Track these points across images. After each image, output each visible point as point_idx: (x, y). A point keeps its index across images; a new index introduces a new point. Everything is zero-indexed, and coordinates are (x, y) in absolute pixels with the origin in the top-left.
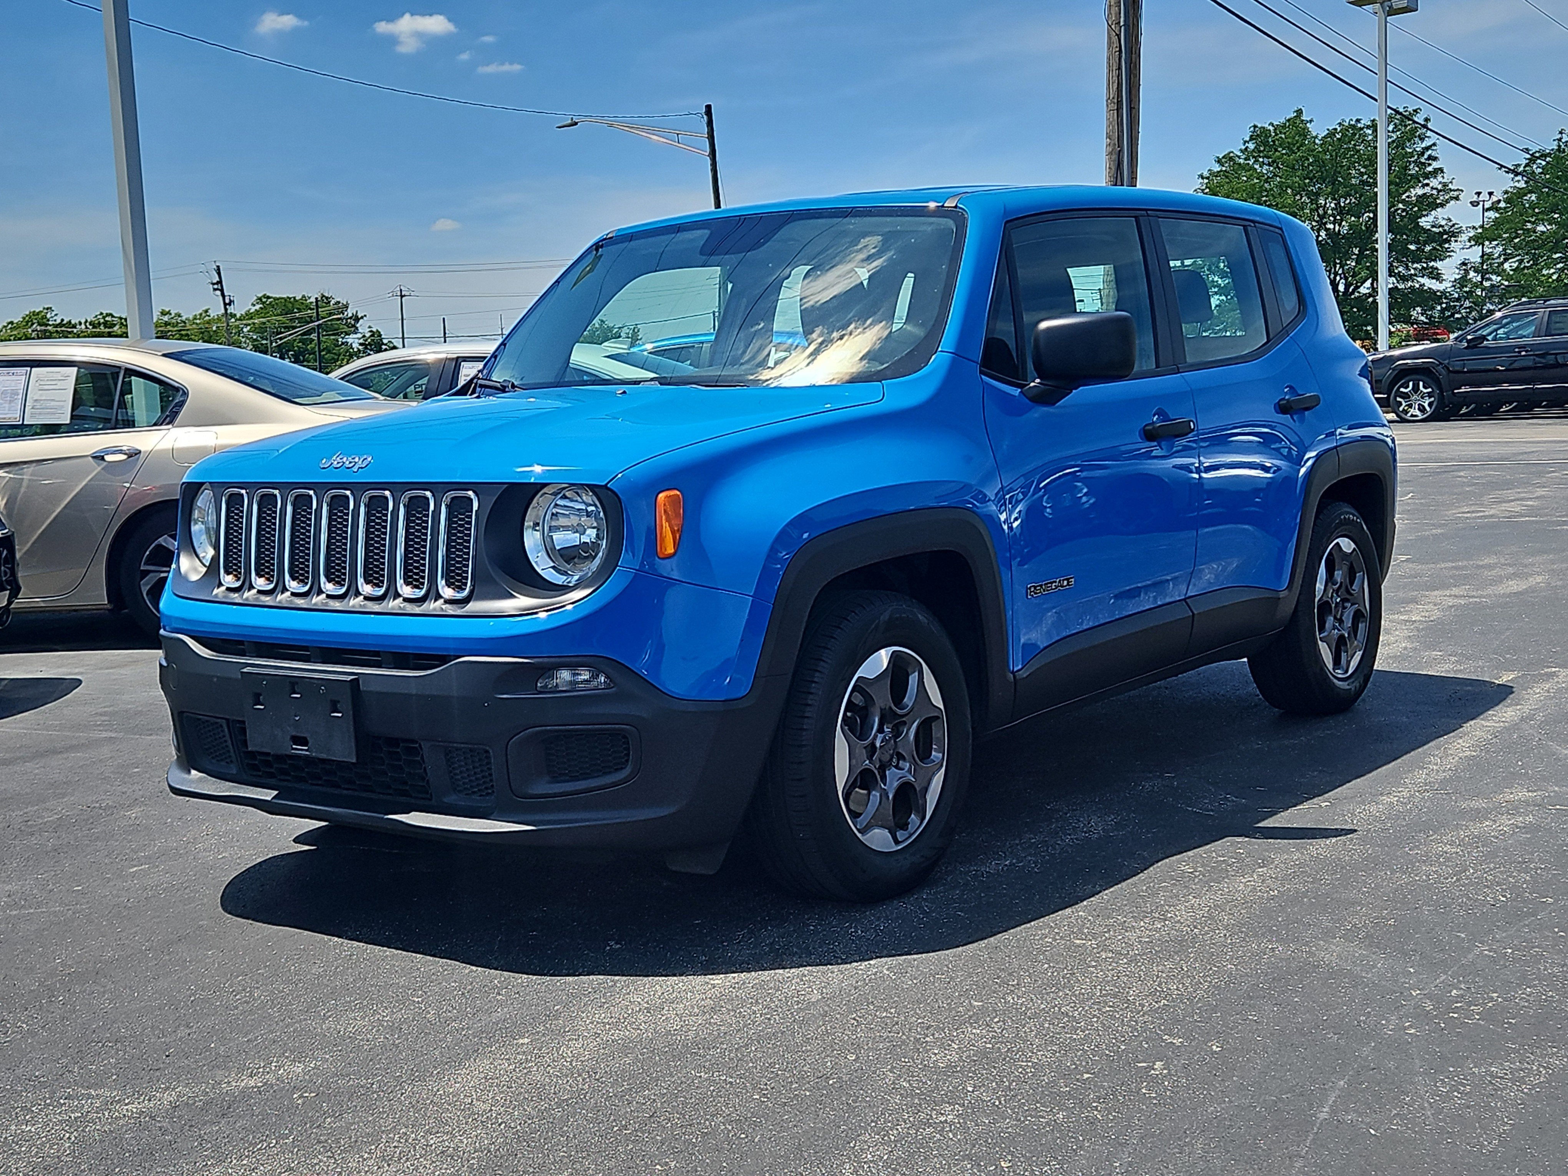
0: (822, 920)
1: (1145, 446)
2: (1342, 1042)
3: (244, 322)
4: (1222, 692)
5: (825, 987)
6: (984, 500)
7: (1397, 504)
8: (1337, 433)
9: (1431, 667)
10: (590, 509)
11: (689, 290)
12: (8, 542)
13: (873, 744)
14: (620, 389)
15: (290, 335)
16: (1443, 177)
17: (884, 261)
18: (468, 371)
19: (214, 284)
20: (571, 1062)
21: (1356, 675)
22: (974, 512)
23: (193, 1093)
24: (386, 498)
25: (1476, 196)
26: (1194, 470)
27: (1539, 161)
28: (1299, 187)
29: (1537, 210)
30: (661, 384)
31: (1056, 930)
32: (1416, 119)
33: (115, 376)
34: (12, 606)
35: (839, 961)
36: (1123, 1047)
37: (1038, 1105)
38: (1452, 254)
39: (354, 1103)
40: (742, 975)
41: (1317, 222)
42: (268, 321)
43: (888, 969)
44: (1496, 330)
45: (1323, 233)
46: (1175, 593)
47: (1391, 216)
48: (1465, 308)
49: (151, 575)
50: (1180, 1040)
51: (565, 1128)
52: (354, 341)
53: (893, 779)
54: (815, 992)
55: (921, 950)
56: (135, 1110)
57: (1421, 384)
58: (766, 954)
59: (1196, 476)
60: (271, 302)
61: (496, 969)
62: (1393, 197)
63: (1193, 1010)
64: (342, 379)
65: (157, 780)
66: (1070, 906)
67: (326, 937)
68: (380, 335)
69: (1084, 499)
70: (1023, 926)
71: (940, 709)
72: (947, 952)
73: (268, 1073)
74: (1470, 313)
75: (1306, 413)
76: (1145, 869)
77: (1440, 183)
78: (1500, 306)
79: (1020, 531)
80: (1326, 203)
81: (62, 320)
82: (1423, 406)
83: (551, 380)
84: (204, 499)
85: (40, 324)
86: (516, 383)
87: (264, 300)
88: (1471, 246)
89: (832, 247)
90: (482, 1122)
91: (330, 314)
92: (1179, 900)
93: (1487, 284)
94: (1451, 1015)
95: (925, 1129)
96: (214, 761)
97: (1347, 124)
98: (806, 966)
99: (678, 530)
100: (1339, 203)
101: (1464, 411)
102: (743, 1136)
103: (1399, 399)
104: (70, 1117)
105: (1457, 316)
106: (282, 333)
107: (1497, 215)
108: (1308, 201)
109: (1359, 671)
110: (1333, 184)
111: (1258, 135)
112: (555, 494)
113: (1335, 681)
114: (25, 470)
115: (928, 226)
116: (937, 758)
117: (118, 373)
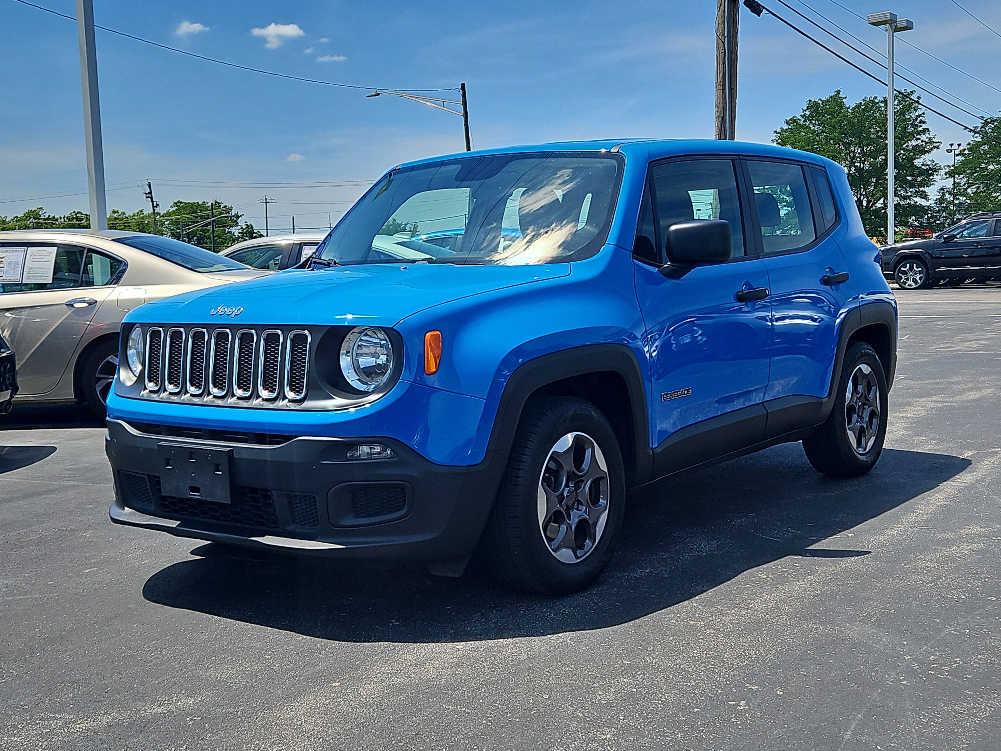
0: (529, 607)
1: (738, 305)
2: (860, 689)
3: (165, 218)
4: (786, 461)
5: (530, 651)
6: (635, 338)
7: (898, 342)
8: (860, 297)
9: (919, 447)
10: (383, 342)
11: (449, 201)
12: (11, 359)
13: (562, 495)
14: (403, 266)
15: (195, 227)
16: (929, 134)
17: (574, 184)
18: (307, 252)
19: (146, 194)
20: (366, 698)
21: (871, 452)
22: (628, 347)
23: (122, 717)
24: (253, 334)
25: (950, 147)
26: (769, 320)
27: (990, 125)
28: (838, 139)
29: (988, 156)
30: (429, 263)
31: (678, 615)
32: (912, 97)
33: (81, 253)
34: (13, 399)
35: (539, 634)
36: (720, 691)
37: (665, 729)
38: (935, 183)
39: (226, 724)
40: (477, 642)
41: (849, 161)
42: (181, 218)
43: (570, 640)
44: (962, 232)
45: (853, 169)
46: (757, 399)
47: (896, 158)
48: (943, 217)
49: (103, 380)
50: (757, 687)
51: (361, 742)
52: (236, 231)
53: (575, 517)
54: (524, 654)
55: (592, 627)
56: (84, 728)
57: (915, 265)
58: (492, 629)
59: (770, 324)
60: (182, 206)
61: (319, 638)
62: (897, 146)
63: (765, 668)
64: (226, 256)
65: (104, 513)
66: (687, 599)
67: (210, 616)
68: (252, 227)
69: (700, 338)
70: (657, 613)
71: (605, 472)
72: (608, 629)
73: (171, 704)
74: (946, 220)
75: (840, 285)
76: (736, 576)
77: (927, 138)
78: (965, 216)
79: (657, 358)
80: (855, 150)
81: (49, 216)
82: (916, 280)
83: (359, 259)
84: (136, 334)
85: (34, 218)
86: (337, 261)
87: (178, 204)
88: (947, 178)
89: (540, 176)
90: (308, 737)
91: (221, 214)
92: (757, 596)
93: (956, 202)
94: (930, 672)
95: (592, 744)
96: (140, 502)
97: (868, 100)
98: (518, 637)
99: (438, 357)
100: (863, 150)
101: (942, 282)
102: (475, 747)
103: (900, 274)
104: (42, 732)
105: (938, 222)
106: (189, 225)
107: (963, 158)
108: (843, 148)
109: (872, 450)
110: (860, 138)
111: (812, 106)
112: (360, 333)
113: (858, 456)
114: (23, 313)
115: (600, 164)
116: (604, 504)
117: (83, 251)
